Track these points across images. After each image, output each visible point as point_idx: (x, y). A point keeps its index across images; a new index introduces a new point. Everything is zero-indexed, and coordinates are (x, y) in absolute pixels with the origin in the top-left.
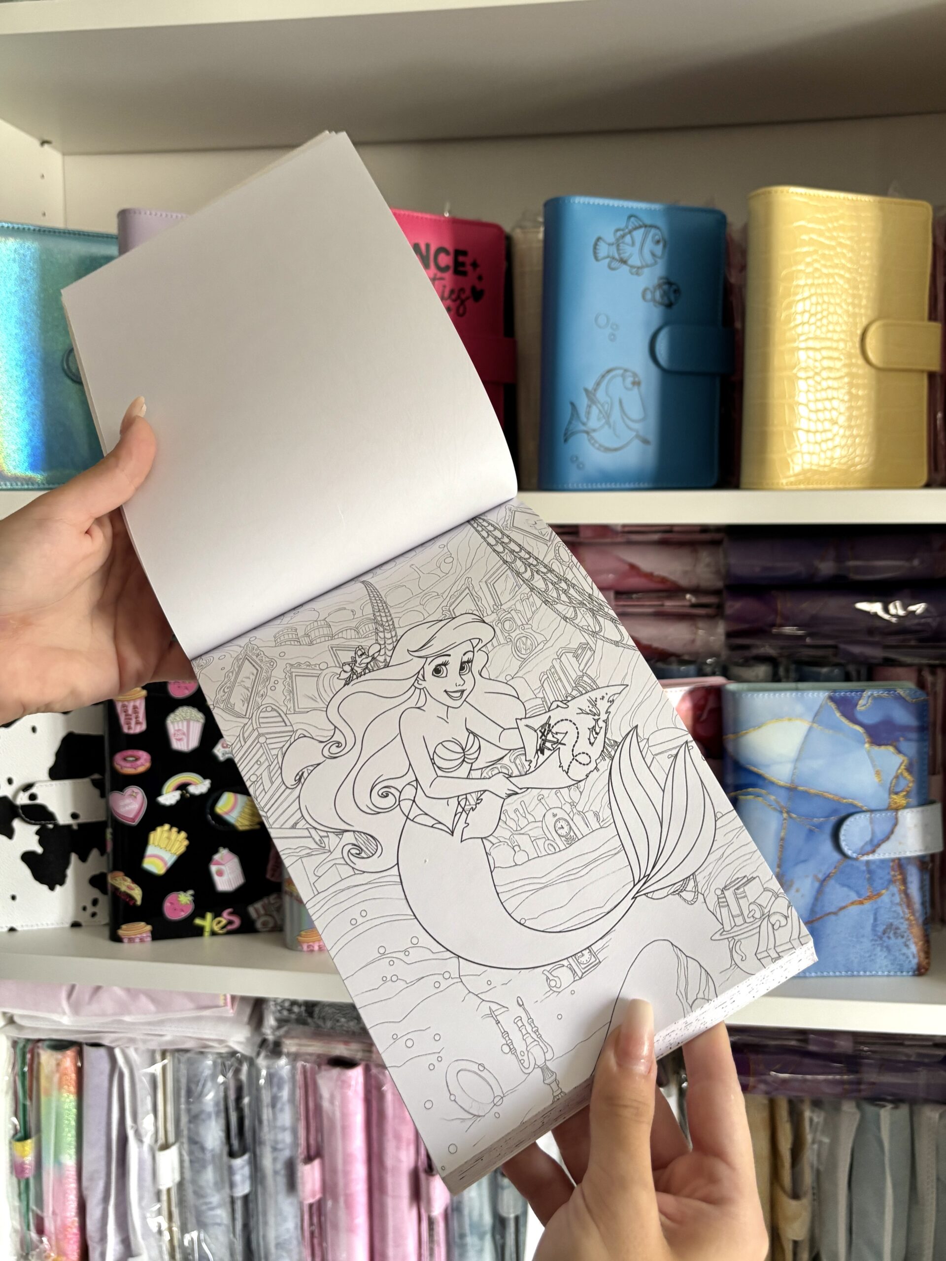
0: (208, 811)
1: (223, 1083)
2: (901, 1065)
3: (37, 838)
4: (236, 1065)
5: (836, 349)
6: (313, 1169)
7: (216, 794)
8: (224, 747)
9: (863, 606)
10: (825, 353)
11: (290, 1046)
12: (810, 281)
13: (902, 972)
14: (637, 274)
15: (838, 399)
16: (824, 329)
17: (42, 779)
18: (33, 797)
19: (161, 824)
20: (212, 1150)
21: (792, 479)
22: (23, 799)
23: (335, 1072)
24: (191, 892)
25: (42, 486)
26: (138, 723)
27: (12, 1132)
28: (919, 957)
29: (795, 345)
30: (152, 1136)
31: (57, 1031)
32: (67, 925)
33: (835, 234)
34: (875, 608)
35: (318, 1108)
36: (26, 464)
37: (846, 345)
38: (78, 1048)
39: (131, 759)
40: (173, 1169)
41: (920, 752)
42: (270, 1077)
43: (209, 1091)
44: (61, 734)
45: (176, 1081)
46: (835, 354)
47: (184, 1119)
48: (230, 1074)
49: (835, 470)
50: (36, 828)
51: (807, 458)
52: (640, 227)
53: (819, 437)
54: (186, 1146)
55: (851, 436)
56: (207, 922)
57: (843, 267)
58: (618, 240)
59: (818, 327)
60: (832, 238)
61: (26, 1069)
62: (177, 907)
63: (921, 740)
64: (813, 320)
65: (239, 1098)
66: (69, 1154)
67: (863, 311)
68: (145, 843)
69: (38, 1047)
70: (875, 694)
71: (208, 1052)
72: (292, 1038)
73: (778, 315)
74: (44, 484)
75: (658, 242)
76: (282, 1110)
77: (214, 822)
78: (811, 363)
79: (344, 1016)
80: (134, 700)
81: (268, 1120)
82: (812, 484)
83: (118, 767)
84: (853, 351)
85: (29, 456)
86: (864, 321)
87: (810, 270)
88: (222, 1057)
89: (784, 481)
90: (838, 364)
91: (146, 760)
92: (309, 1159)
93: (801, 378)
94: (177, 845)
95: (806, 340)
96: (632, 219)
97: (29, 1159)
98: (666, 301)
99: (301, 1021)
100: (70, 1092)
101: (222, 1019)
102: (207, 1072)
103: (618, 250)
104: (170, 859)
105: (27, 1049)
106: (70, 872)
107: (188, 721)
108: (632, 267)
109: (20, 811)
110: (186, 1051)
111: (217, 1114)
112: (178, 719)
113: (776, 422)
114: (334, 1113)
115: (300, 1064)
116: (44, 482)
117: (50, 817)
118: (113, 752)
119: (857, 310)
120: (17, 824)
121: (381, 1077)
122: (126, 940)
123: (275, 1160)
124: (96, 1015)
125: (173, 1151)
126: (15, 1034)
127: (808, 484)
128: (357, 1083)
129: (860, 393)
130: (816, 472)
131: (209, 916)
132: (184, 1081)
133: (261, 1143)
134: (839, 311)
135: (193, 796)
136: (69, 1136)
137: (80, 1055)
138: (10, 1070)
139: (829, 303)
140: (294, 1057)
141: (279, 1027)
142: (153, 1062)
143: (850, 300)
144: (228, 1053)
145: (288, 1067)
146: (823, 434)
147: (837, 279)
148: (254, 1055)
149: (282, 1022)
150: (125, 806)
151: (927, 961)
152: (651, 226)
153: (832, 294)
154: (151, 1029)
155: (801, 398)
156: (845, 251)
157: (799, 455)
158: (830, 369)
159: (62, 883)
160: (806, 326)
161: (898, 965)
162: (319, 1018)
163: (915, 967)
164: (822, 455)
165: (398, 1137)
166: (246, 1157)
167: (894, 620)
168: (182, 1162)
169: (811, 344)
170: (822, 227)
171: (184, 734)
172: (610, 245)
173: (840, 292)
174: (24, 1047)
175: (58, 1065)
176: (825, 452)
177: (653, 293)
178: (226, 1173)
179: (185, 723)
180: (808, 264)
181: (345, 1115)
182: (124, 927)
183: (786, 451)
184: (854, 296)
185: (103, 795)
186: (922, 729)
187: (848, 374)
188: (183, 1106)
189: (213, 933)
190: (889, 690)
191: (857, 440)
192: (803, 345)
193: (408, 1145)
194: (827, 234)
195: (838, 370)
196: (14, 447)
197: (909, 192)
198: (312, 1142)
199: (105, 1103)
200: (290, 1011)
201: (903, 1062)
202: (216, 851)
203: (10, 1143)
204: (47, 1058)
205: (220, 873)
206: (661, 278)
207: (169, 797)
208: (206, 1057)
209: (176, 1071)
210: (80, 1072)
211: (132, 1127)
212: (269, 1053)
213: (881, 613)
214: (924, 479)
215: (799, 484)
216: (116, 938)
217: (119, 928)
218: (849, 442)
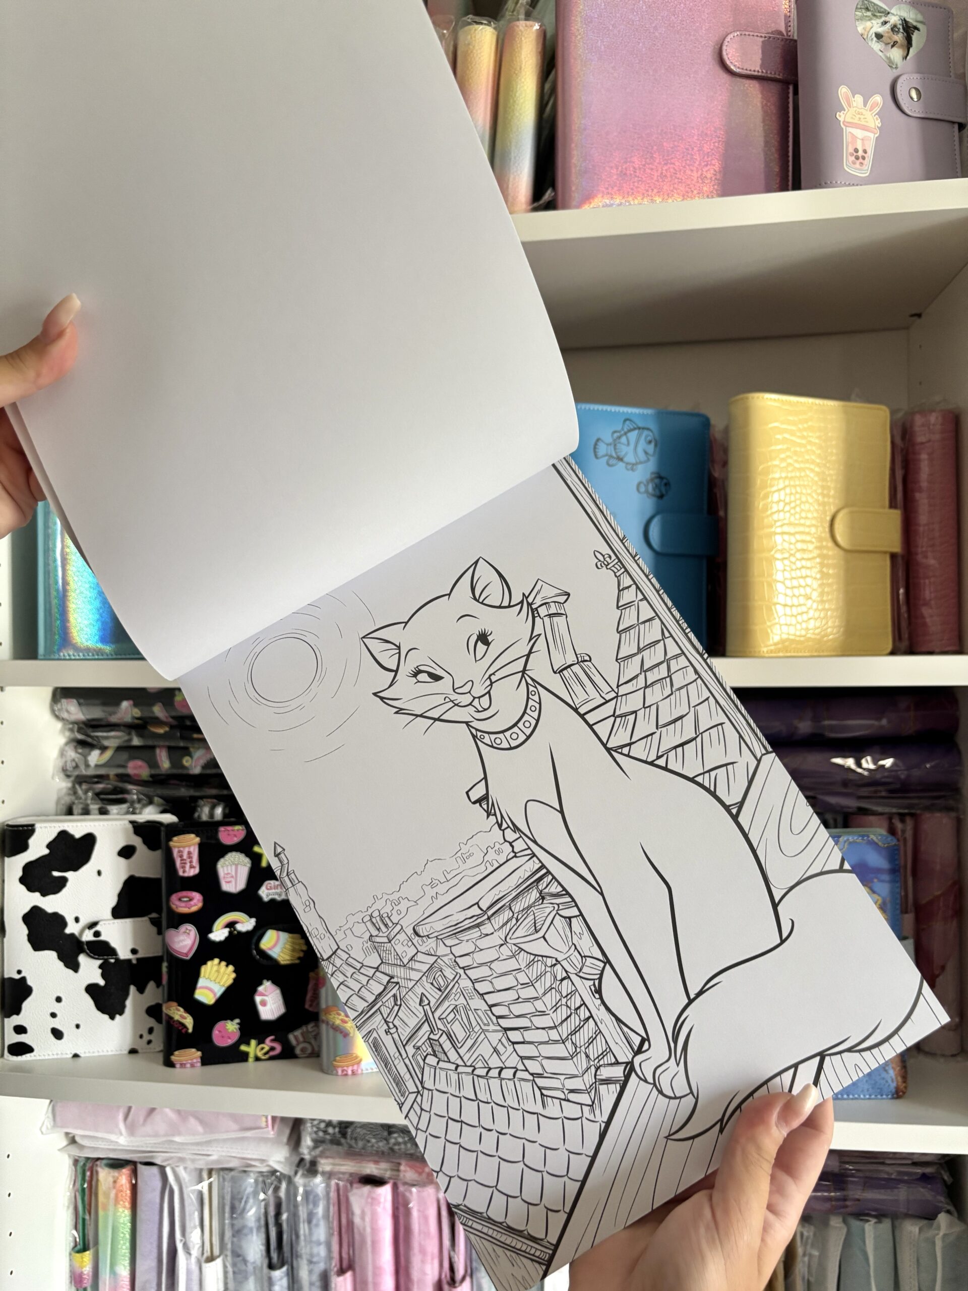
0: (253, 947)
1: (264, 1200)
2: (883, 1182)
3: (100, 971)
4: (275, 1183)
5: (808, 533)
6: (345, 1280)
7: (260, 932)
8: (268, 889)
9: (838, 761)
10: (799, 537)
11: (325, 1165)
12: (784, 475)
13: (882, 1095)
14: (632, 470)
15: (811, 577)
16: (797, 516)
17: (105, 918)
18: (97, 934)
19: (212, 959)
20: (254, 1263)
21: (772, 648)
22: (88, 936)
23: (367, 1189)
24: (237, 1021)
25: (110, 657)
26: (192, 867)
27: (72, 1244)
28: (897, 1082)
29: (773, 530)
30: (199, 1249)
31: (114, 1150)
32: (126, 1052)
33: (805, 434)
34: (850, 762)
35: (351, 1224)
36: (97, 637)
37: (817, 530)
38: (133, 1167)
39: (185, 899)
40: (218, 1279)
41: (892, 892)
42: (307, 1194)
43: (251, 1208)
44: (124, 877)
45: (221, 1197)
46: (808, 538)
47: (228, 1234)
48: (270, 1192)
49: (809, 639)
50: (99, 962)
51: (785, 629)
52: (634, 429)
53: (795, 611)
54: (229, 1258)
55: (823, 609)
56: (252, 1048)
57: (813, 462)
58: (615, 440)
59: (792, 514)
60: (803, 437)
61: (85, 1186)
62: (225, 1034)
63: (893, 881)
64: (787, 508)
65: (278, 1214)
66: (124, 1265)
67: (831, 500)
68: (197, 976)
69: (97, 1165)
70: (851, 839)
71: (251, 1171)
72: (327, 1157)
73: (756, 503)
74: (112, 655)
75: (650, 442)
76: (317, 1225)
77: (258, 957)
78: (786, 546)
79: (375, 1136)
80: (189, 846)
81: (305, 1235)
82: (790, 652)
83: (173, 907)
84: (823, 535)
85: (99, 630)
86: (833, 509)
87: (783, 465)
88: (263, 1176)
89: (765, 650)
90: (811, 547)
91: (198, 900)
92: (342, 1272)
93: (778, 559)
94: (226, 977)
95: (782, 526)
96: (628, 422)
97: (87, 1269)
98: (658, 493)
99: (335, 1142)
100: (125, 1207)
101: (265, 1140)
102: (250, 1190)
103: (615, 449)
104: (219, 990)
105: (87, 1168)
106: (129, 1003)
107: (236, 865)
108: (627, 464)
109: (86, 947)
110: (230, 1170)
111: (258, 1228)
112: (227, 863)
113: (756, 597)
114: (364, 1229)
115: (333, 1182)
116: (113, 653)
117: (113, 952)
118: (170, 893)
119: (826, 500)
120: (82, 959)
121: (407, 1194)
122: (178, 1066)
123: (311, 1272)
124: (149, 1136)
125: (219, 1262)
126: (76, 1152)
127: (787, 651)
128: (385, 1200)
129: (831, 572)
130: (793, 641)
131: (253, 1042)
132: (228, 1198)
133: (298, 1256)
134: (810, 500)
135: (240, 933)
136: (124, 1248)
137: (135, 1173)
138: (71, 1186)
139: (801, 493)
140: (329, 1176)
141: (315, 1147)
142: (201, 1180)
143: (819, 491)
144: (268, 1172)
145: (323, 1185)
146: (799, 608)
147: (808, 473)
148: (292, 1173)
149: (317, 1142)
150: (179, 942)
151: (904, 1085)
152: (644, 428)
153: (804, 486)
154: (199, 1150)
155: (779, 576)
156: (814, 448)
157: (777, 626)
158: (803, 550)
159: (121, 1013)
160: (781, 514)
161: (878, 1088)
162: (351, 1139)
163: (894, 1090)
164: (798, 627)
165: (423, 1252)
166: (285, 1269)
167: (866, 773)
168: (225, 1273)
169: (786, 529)
170: (794, 428)
171: (232, 877)
172: (608, 445)
173: (810, 484)
174: (84, 1165)
175: (115, 1182)
176: (801, 624)
177: (646, 486)
178: (266, 1284)
179: (234, 867)
180: (783, 460)
181: (375, 1230)
182: (176, 1053)
183: (766, 623)
184: (823, 487)
185: (160, 932)
186: (894, 871)
187: (819, 556)
188: (227, 1222)
189: (257, 1059)
190: (863, 836)
191: (829, 613)
192: (779, 530)
193: (432, 1259)
194: (798, 434)
195: (811, 551)
196: (86, 622)
197: (869, 398)
198: (345, 1255)
199: (157, 1218)
200: (325, 1132)
201: (884, 1179)
202: (260, 984)
203: (70, 1254)
204: (105, 1175)
205: (264, 1004)
206: (652, 473)
207: (219, 934)
208: (249, 1176)
209: (221, 1188)
210: (134, 1188)
211: (181, 1240)
212: (305, 1172)
213: (853, 767)
214: (889, 647)
215: (779, 652)
216: (169, 1064)
217: (172, 1054)
218: (822, 615)
